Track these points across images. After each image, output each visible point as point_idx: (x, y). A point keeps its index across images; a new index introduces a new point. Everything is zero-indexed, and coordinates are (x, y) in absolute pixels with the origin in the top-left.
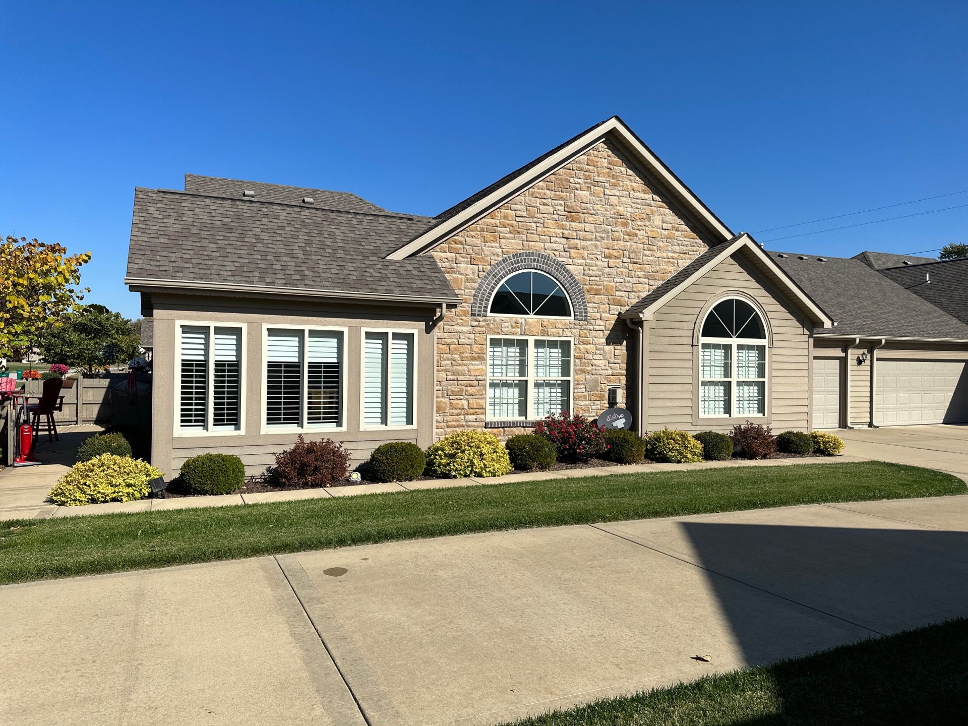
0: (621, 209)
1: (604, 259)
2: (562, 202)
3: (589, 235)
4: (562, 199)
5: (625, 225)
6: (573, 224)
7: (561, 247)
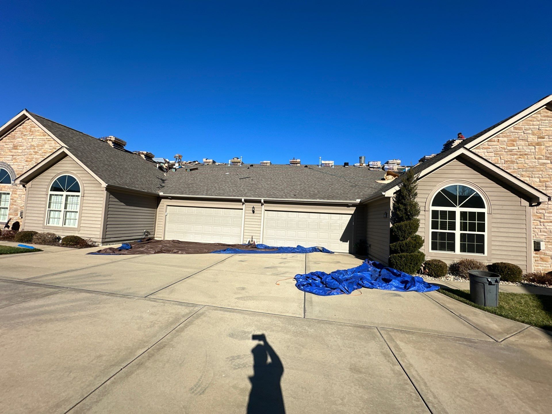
0: (33, 143)
1: (25, 162)
2: (12, 143)
3: (20, 154)
4: (12, 142)
5: (34, 149)
6: (15, 151)
7: (10, 159)
